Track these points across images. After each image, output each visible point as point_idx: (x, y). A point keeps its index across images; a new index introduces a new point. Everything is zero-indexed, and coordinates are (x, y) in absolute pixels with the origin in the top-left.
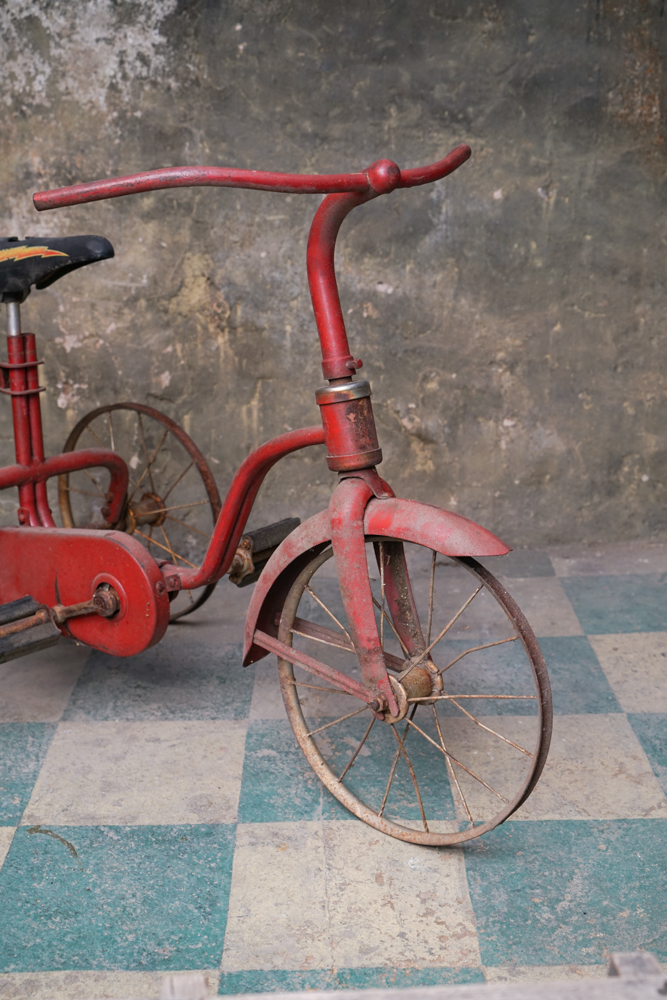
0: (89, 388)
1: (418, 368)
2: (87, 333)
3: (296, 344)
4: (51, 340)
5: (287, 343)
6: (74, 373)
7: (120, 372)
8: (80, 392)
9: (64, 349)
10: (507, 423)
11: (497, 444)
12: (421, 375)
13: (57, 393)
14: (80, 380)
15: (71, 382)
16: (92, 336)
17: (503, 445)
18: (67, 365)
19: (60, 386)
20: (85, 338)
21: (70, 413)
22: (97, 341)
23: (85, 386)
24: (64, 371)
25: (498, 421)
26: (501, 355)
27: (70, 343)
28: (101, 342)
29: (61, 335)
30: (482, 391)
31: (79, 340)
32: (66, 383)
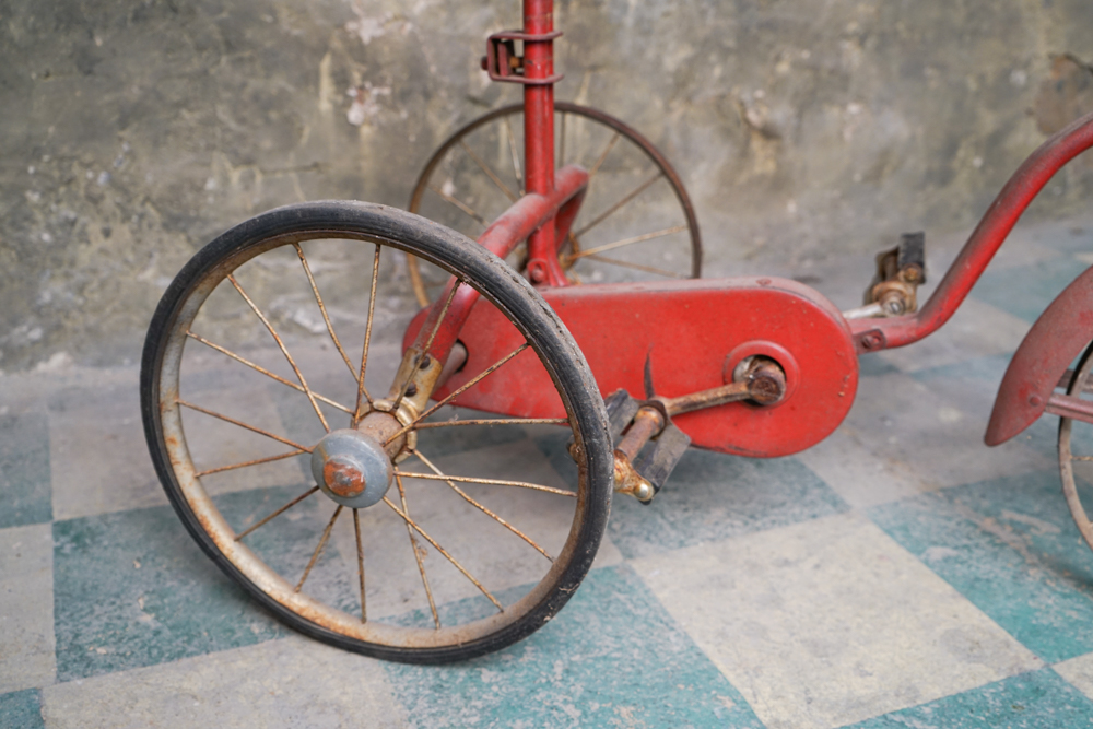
0: (393, 93)
1: (771, 46)
2: (389, 15)
3: (640, 21)
4: (341, 26)
5: (629, 21)
6: (374, 74)
7: (433, 69)
8: (380, 99)
9: (359, 39)
10: (854, 108)
11: (840, 135)
12: (772, 55)
13: (348, 103)
14: (378, 83)
15: (368, 85)
16: (396, 18)
17: (848, 135)
18: (362, 61)
19: (352, 92)
20: (388, 21)
21: (366, 131)
22: (402, 27)
23: (386, 91)
24: (359, 70)
25: (843, 106)
26: (852, 27)
27: (368, 30)
28: (409, 27)
29: (355, 18)
30: (832, 72)
31: (381, 25)
32: (362, 88)
